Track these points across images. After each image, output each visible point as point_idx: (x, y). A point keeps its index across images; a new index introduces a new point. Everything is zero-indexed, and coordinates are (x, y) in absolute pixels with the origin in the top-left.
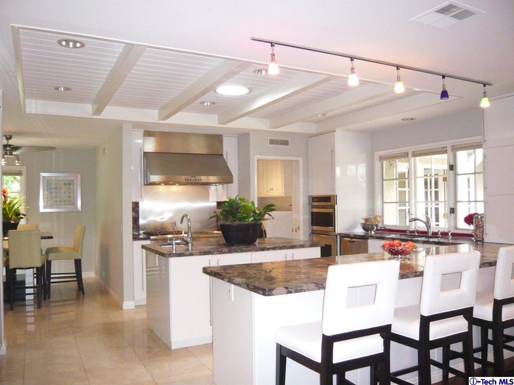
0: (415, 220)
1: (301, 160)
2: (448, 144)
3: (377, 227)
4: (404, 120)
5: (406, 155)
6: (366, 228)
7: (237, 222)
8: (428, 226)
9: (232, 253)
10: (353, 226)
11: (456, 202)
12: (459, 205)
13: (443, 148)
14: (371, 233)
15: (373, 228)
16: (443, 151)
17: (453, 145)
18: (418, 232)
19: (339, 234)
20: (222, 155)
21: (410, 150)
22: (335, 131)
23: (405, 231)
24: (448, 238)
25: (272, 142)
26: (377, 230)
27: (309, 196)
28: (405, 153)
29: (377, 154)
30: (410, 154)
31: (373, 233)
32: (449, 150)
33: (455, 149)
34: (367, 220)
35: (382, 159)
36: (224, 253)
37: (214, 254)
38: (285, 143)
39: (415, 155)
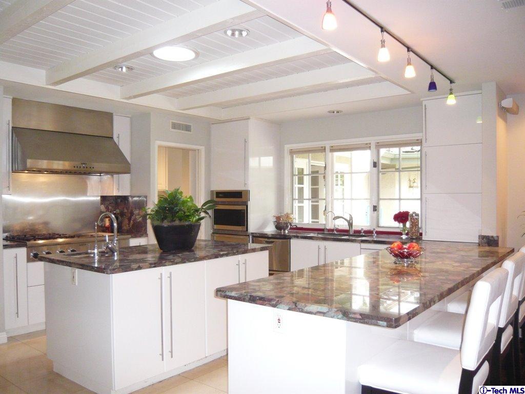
0: (338, 217)
1: (202, 148)
2: (373, 140)
3: (291, 225)
4: (329, 112)
5: (323, 150)
6: (279, 227)
7: (177, 223)
8: (350, 224)
9: (185, 262)
10: (264, 225)
11: (379, 199)
12: (381, 202)
13: (367, 144)
14: (284, 232)
15: (287, 227)
16: (367, 147)
17: (379, 141)
18: (338, 230)
19: (252, 233)
20: (112, 138)
21: (328, 144)
22: (249, 119)
23: (322, 230)
24: (372, 236)
25: (175, 126)
26: (291, 229)
27: (212, 192)
28: (322, 147)
29: (287, 147)
30: (328, 149)
31: (287, 232)
32: (373, 146)
33: (379, 146)
34: (278, 218)
35: (292, 152)
36: (177, 263)
37: (166, 266)
38: (188, 128)
39: (333, 150)
